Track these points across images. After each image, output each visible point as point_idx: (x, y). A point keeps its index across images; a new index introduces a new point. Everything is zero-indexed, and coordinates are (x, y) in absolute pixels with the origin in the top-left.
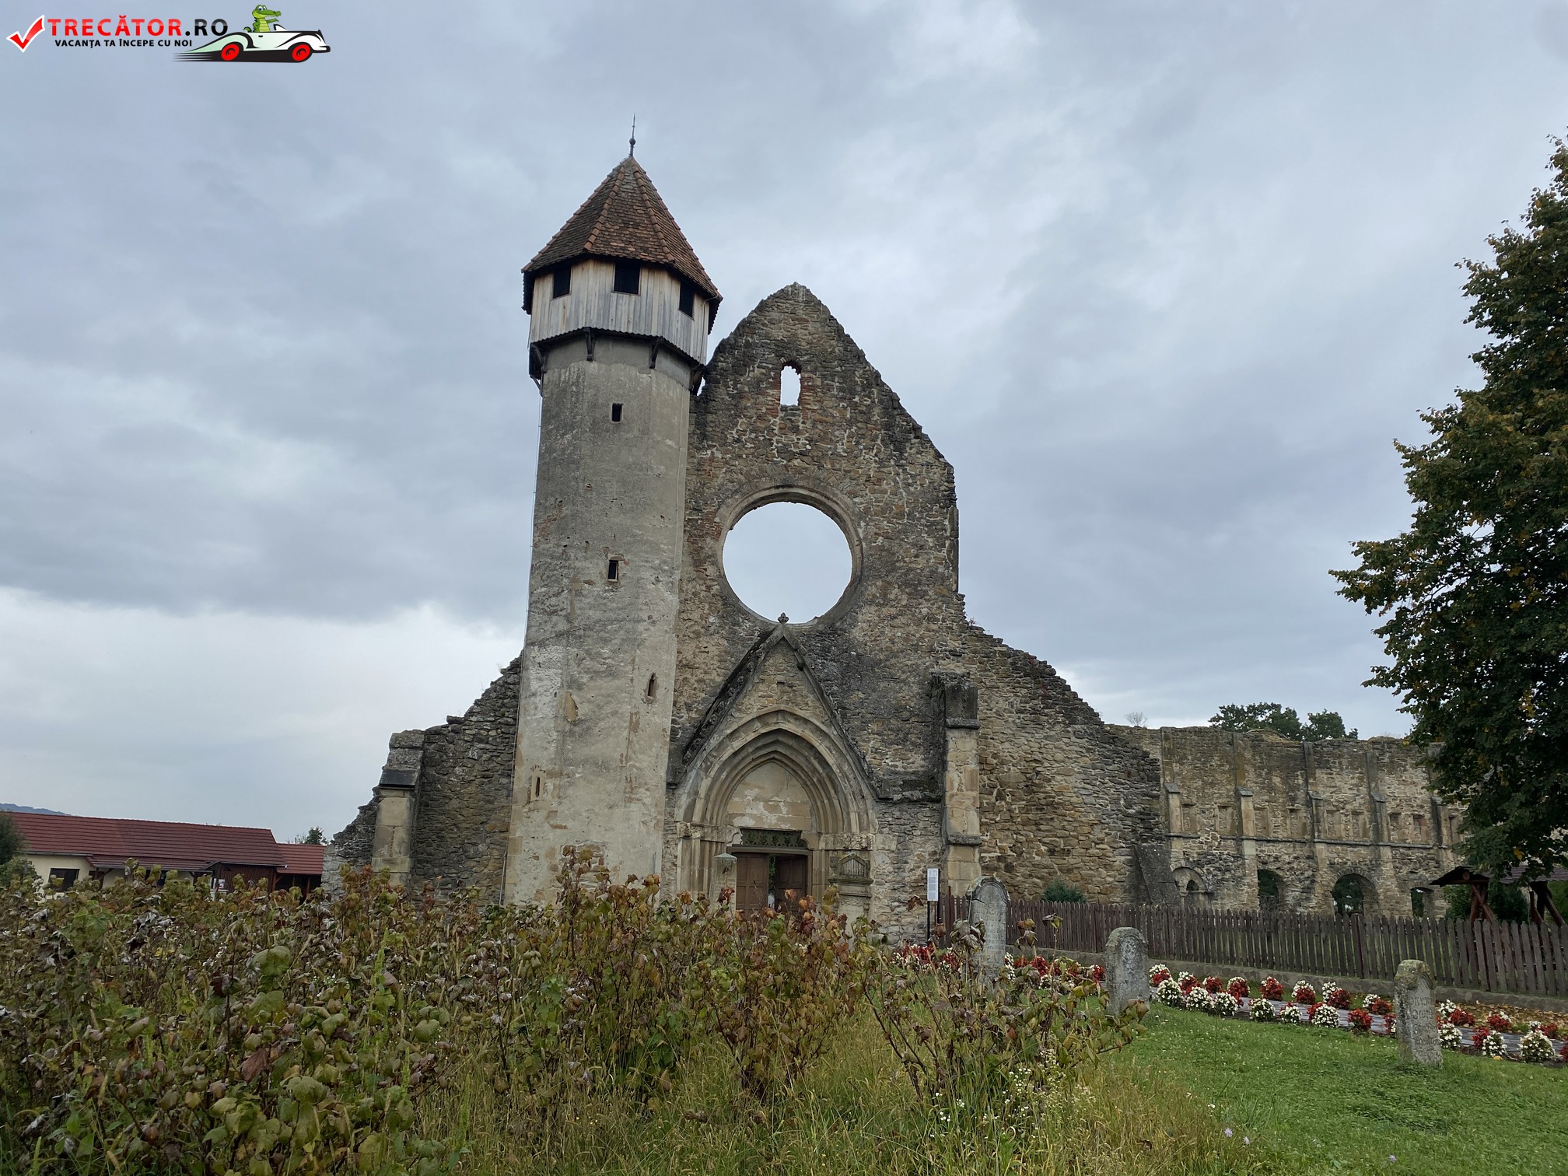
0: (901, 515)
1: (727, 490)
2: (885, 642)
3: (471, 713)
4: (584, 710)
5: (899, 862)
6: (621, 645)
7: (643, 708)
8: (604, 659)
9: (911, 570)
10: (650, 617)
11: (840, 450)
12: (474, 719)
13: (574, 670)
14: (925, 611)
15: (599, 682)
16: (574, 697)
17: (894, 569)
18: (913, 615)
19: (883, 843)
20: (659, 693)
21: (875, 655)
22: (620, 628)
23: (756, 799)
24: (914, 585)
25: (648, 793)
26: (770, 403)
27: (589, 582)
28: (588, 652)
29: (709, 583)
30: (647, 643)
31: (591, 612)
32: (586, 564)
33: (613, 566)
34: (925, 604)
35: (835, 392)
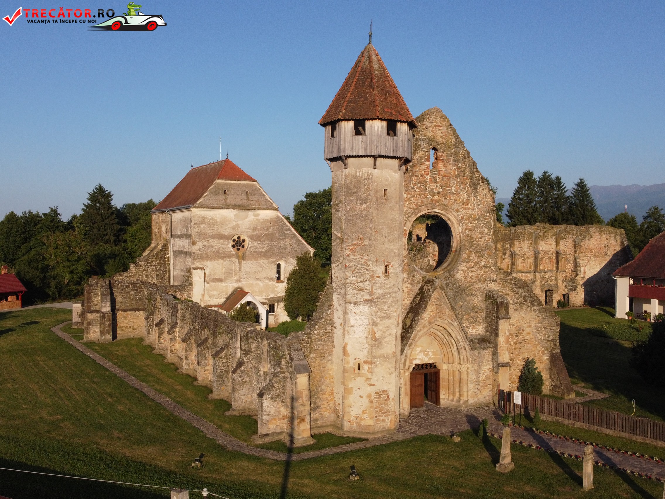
0: (475, 220)
1: (409, 213)
2: (469, 279)
4: (378, 335)
8: (385, 311)
9: (478, 245)
11: (453, 191)
13: (374, 317)
14: (483, 263)
15: (384, 321)
16: (374, 329)
17: (472, 246)
18: (480, 266)
19: (473, 367)
21: (465, 285)
23: (421, 352)
24: (480, 252)
26: (426, 169)
27: (378, 277)
28: (379, 309)
31: (379, 291)
32: (377, 268)
33: (386, 268)
34: (484, 260)
35: (451, 162)
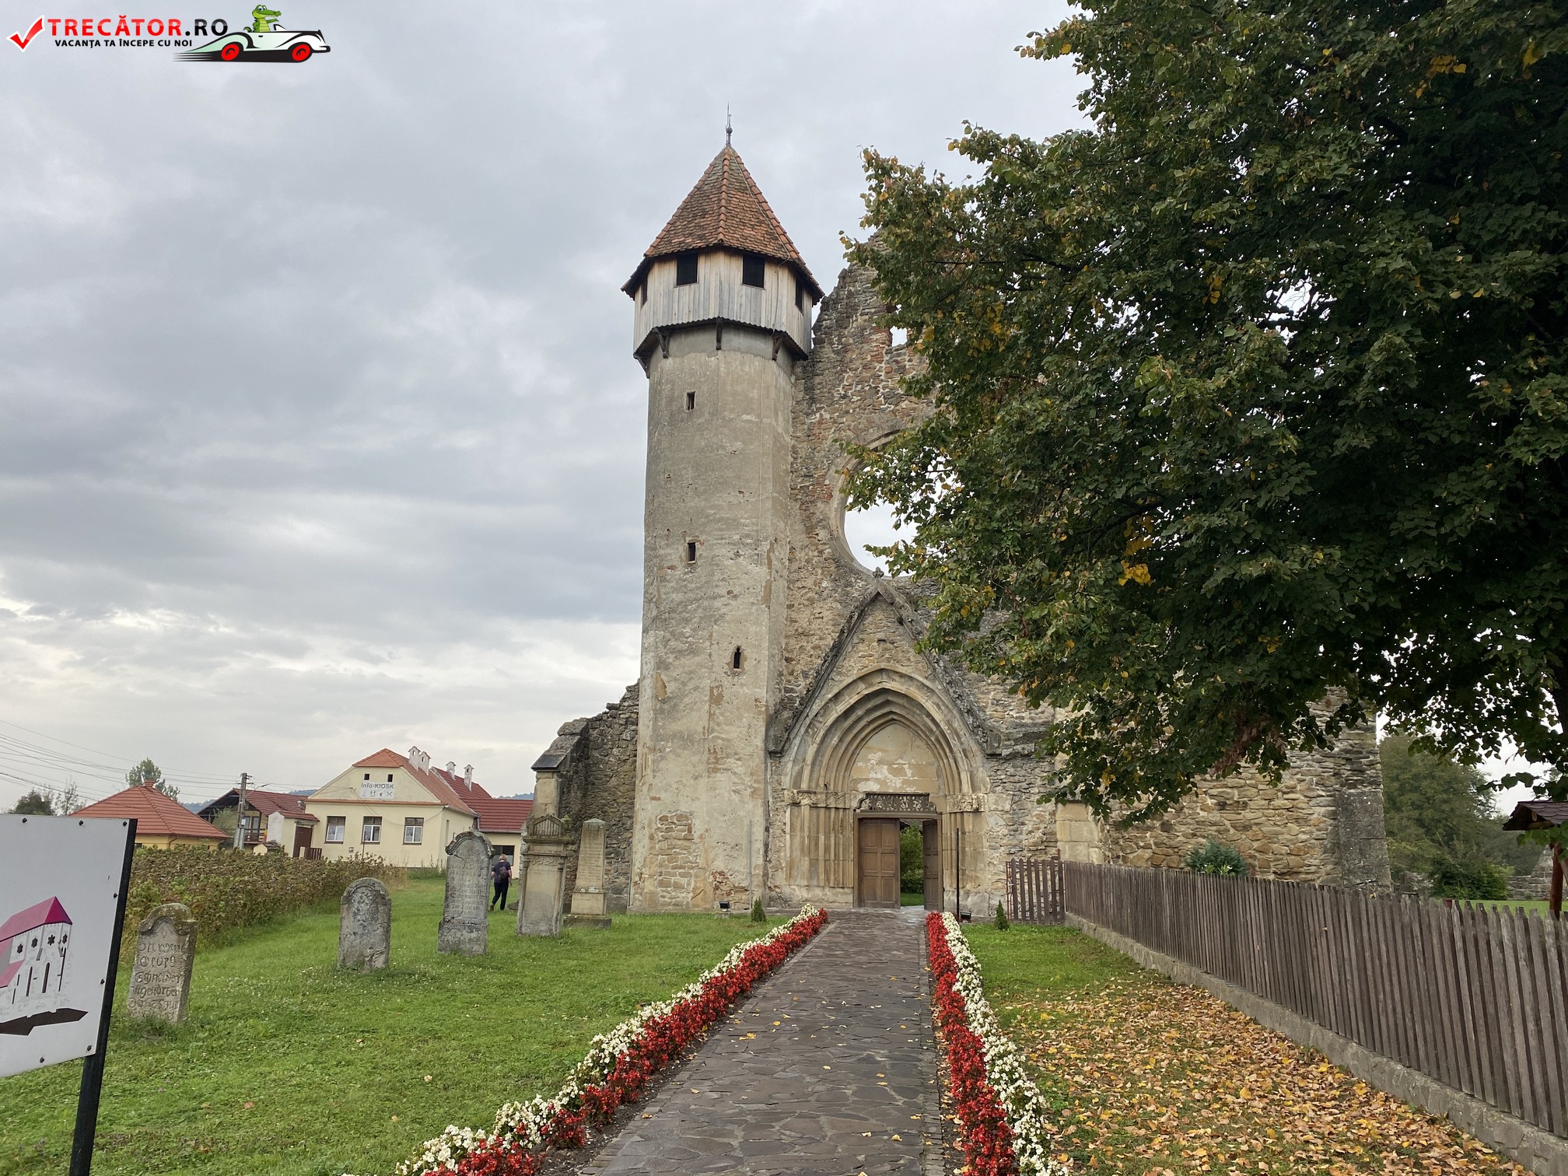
1: (836, 450)
3: (624, 699)
4: (671, 687)
5: (1015, 824)
6: (700, 623)
7: (726, 682)
8: (686, 638)
10: (729, 593)
12: (626, 704)
13: (662, 651)
15: (683, 660)
16: (663, 677)
19: (996, 803)
20: (747, 664)
22: (699, 607)
23: (880, 762)
25: (739, 763)
26: (875, 349)
27: (672, 568)
28: (672, 633)
29: (821, 547)
30: (727, 618)
31: (674, 596)
32: (669, 551)
33: (692, 547)
